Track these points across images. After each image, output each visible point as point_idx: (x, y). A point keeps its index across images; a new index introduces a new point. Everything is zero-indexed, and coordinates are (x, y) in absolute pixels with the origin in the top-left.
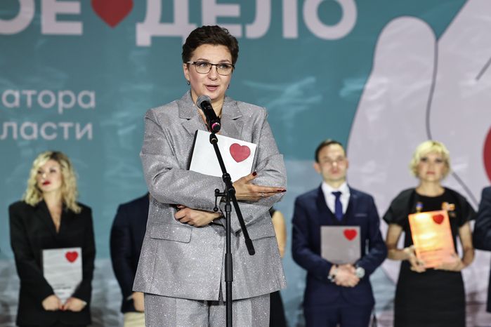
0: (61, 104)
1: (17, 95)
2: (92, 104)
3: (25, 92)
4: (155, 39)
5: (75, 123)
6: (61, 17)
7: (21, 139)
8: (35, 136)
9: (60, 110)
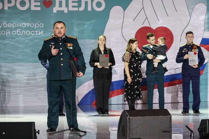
0: (35, 26)
1: (25, 24)
2: (43, 26)
3: (27, 24)
4: (57, 11)
5: (39, 31)
6: (35, 6)
7: (26, 35)
8: (29, 34)
9: (35, 28)
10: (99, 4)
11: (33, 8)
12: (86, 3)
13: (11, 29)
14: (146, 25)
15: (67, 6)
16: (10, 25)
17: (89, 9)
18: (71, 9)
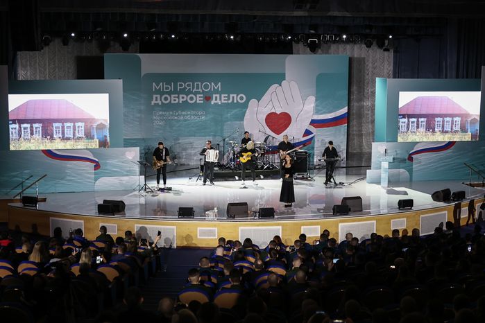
10: (242, 98)
11: (198, 102)
12: (233, 97)
13: (184, 115)
14: (273, 111)
15: (220, 100)
16: (183, 113)
17: (235, 101)
18: (223, 101)
